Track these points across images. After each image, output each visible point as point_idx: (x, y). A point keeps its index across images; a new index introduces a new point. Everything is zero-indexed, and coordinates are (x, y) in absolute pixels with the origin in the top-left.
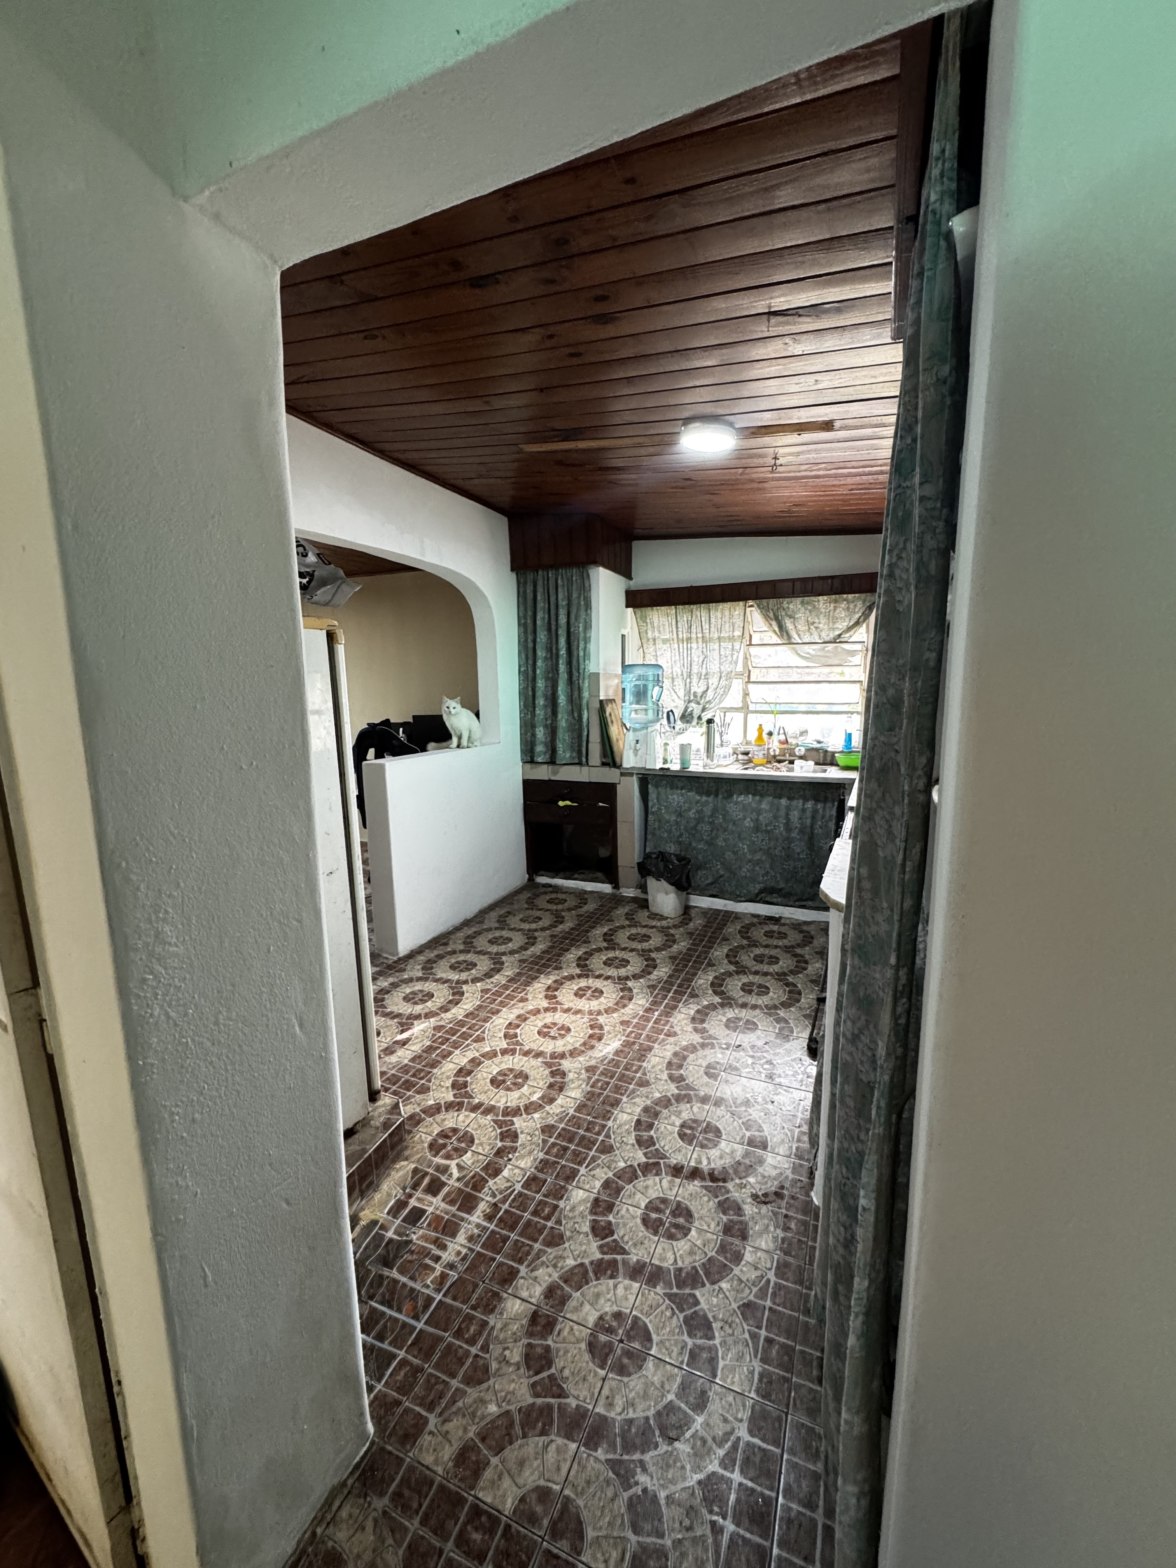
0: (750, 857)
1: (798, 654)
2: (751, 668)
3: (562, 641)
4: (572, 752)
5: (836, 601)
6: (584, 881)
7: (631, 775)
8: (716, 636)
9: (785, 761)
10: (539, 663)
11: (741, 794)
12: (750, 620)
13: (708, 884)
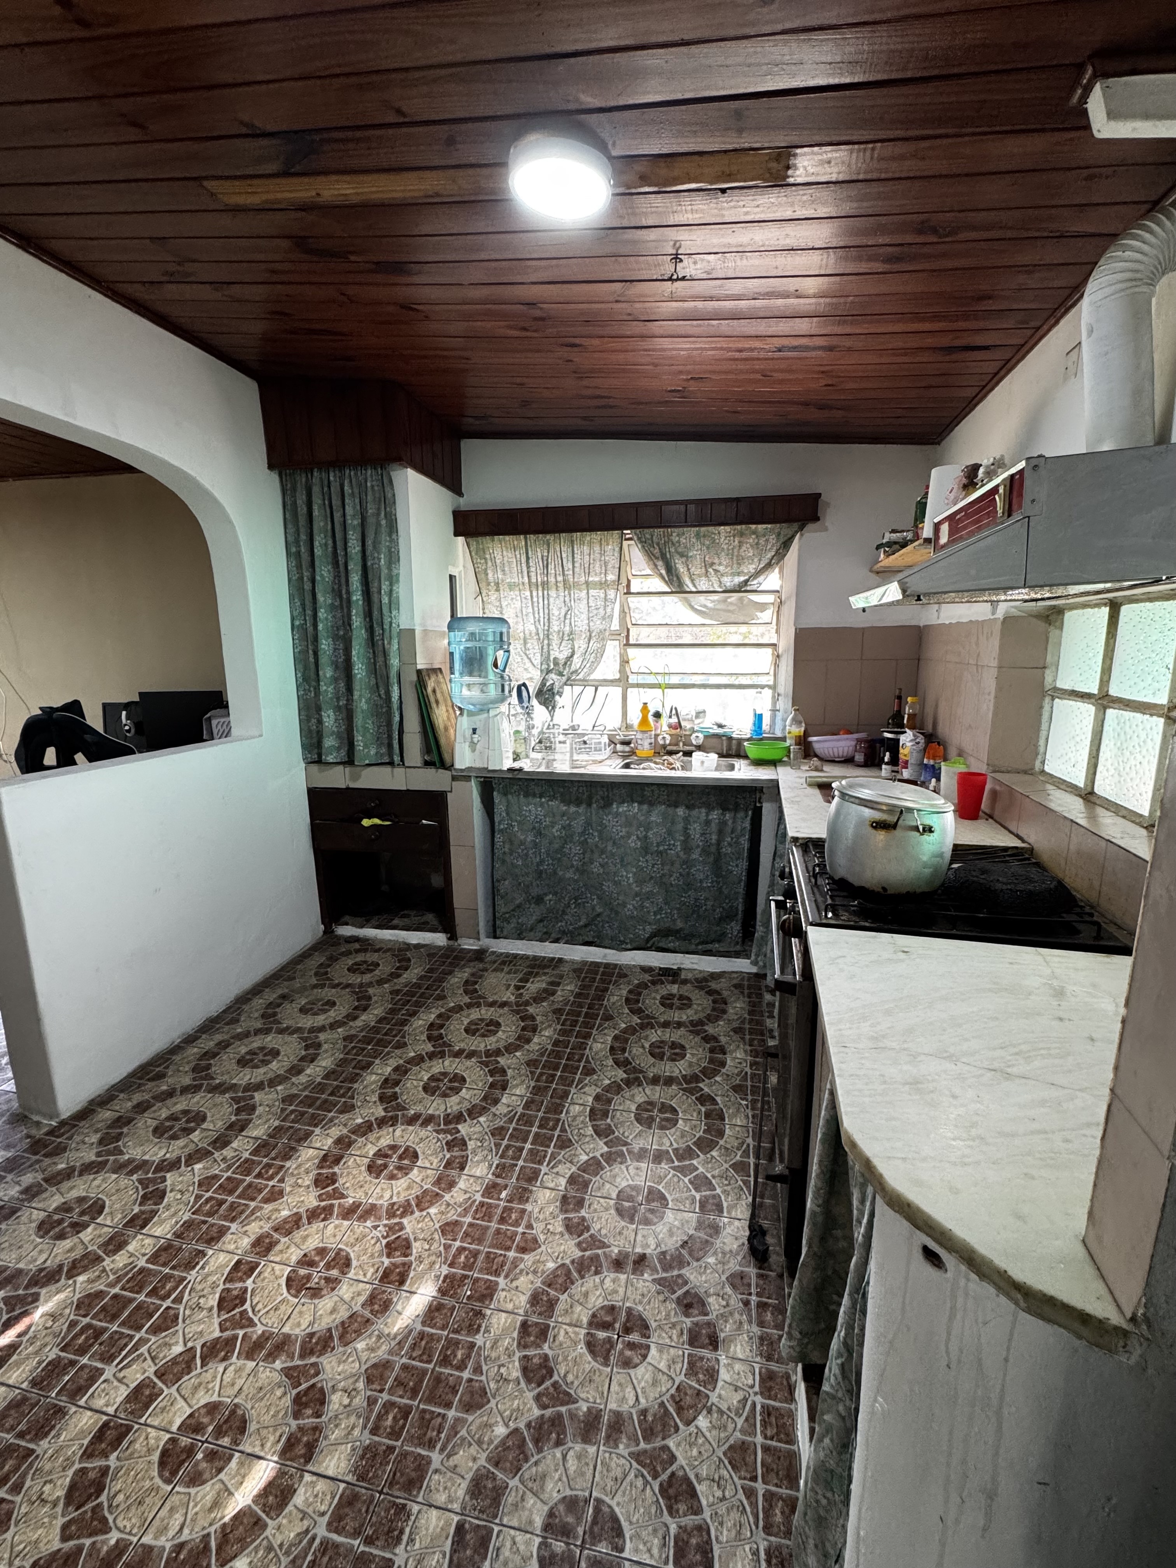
0: (637, 889)
1: (692, 608)
2: (629, 626)
3: (355, 579)
4: (380, 746)
5: (742, 534)
6: (407, 929)
7: (467, 778)
8: (583, 579)
9: (677, 752)
10: (322, 614)
11: (623, 802)
12: (627, 559)
13: (581, 927)
